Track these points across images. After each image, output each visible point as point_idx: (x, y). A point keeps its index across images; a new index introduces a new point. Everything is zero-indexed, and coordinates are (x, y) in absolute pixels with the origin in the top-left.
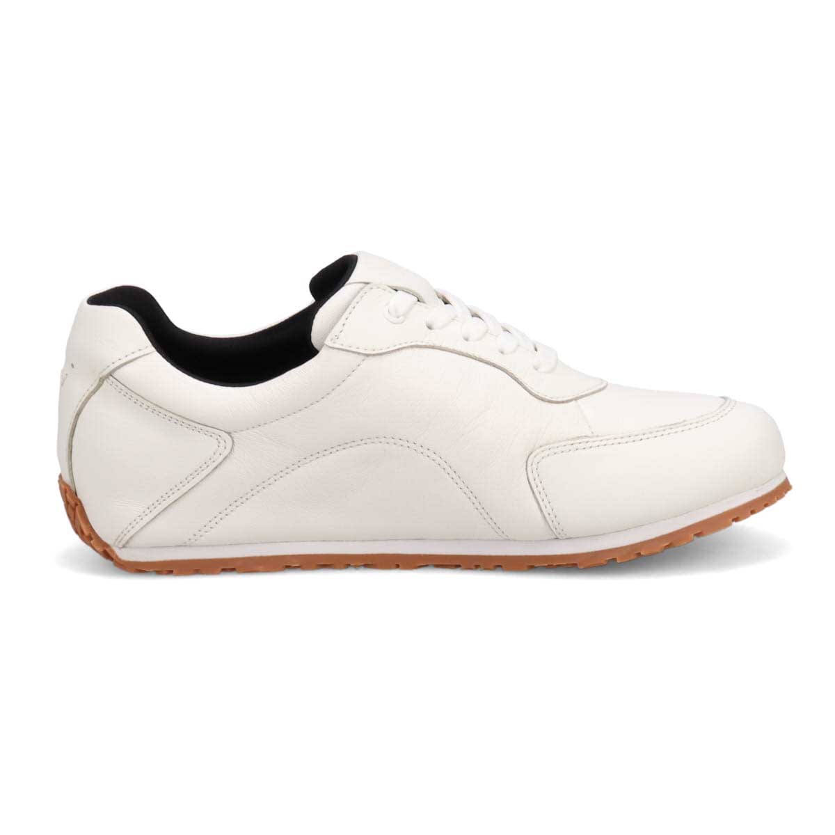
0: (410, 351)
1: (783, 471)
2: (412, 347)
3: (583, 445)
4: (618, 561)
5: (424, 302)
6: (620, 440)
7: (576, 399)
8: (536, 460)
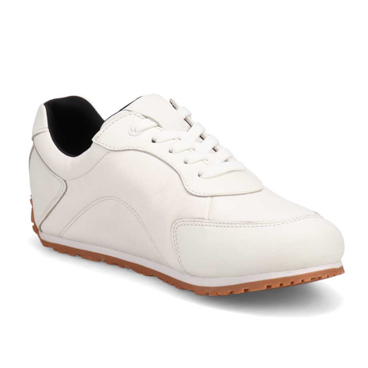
0: (132, 152)
1: (340, 261)
2: (134, 150)
3: (199, 223)
4: (210, 295)
5: (161, 127)
6: (217, 225)
7: (212, 196)
8: (176, 226)
